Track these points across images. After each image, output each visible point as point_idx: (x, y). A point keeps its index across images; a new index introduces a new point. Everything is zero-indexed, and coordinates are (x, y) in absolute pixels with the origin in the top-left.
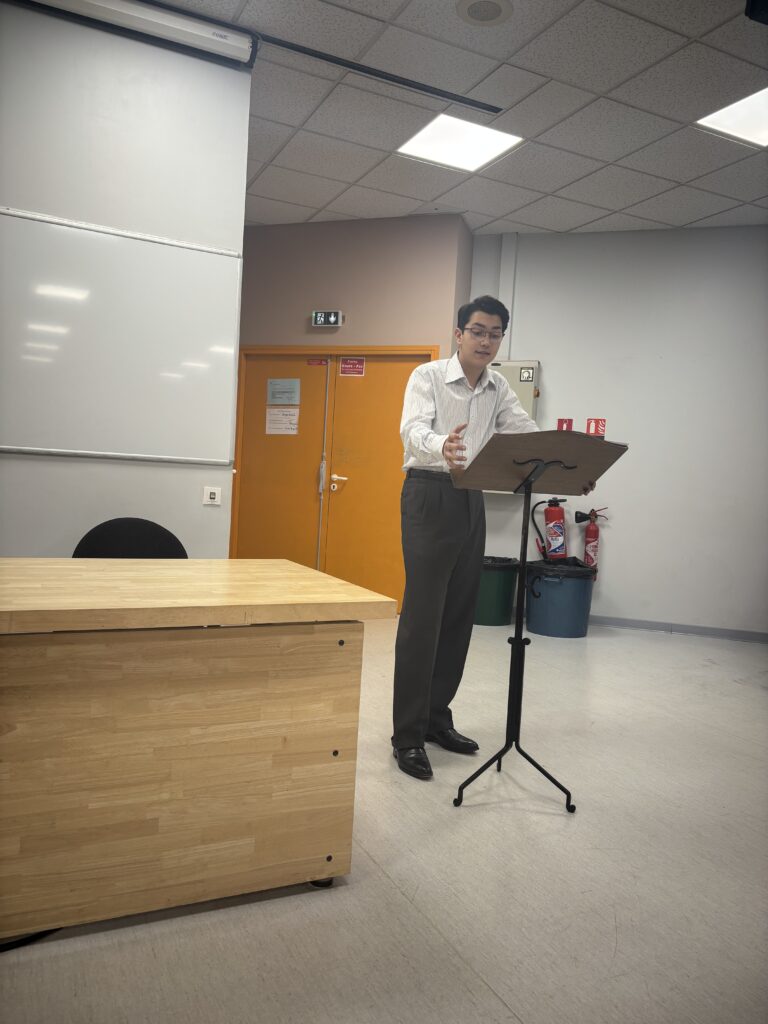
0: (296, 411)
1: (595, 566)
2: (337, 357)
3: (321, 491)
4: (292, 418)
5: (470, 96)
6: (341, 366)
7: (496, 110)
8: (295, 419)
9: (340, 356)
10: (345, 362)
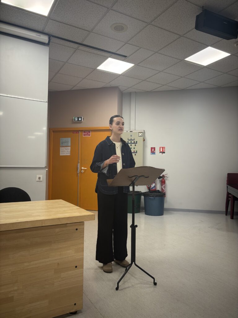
0: (70, 148)
1: (165, 192)
2: (82, 130)
3: (78, 173)
4: (68, 150)
5: (118, 52)
6: (83, 133)
7: (125, 56)
8: (69, 150)
9: (83, 130)
10: (84, 132)
